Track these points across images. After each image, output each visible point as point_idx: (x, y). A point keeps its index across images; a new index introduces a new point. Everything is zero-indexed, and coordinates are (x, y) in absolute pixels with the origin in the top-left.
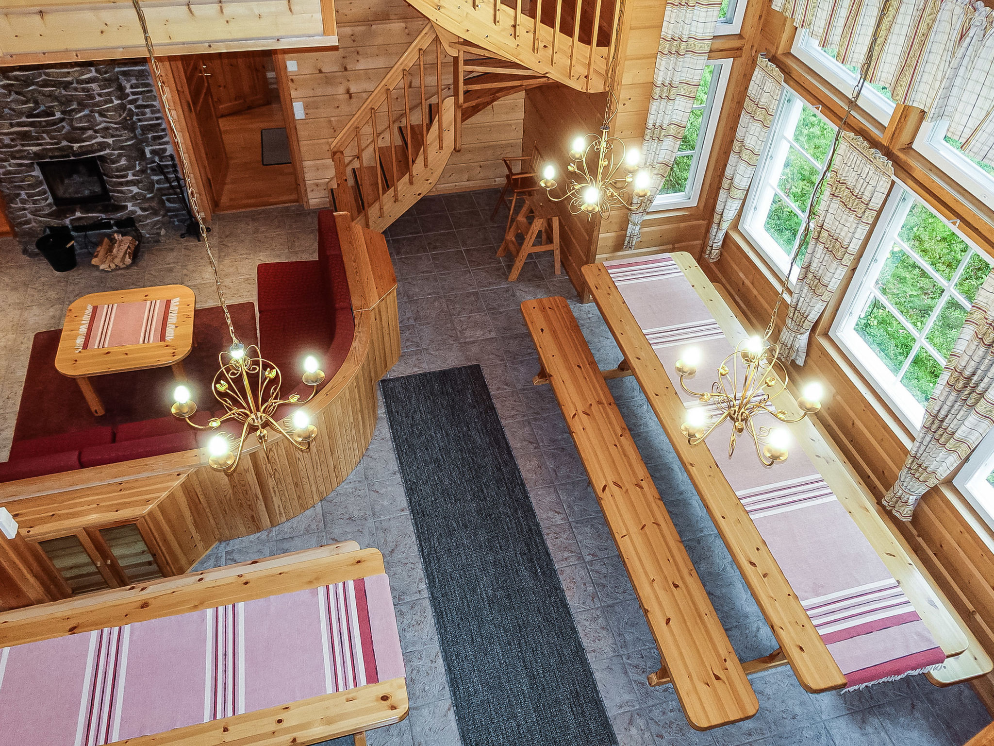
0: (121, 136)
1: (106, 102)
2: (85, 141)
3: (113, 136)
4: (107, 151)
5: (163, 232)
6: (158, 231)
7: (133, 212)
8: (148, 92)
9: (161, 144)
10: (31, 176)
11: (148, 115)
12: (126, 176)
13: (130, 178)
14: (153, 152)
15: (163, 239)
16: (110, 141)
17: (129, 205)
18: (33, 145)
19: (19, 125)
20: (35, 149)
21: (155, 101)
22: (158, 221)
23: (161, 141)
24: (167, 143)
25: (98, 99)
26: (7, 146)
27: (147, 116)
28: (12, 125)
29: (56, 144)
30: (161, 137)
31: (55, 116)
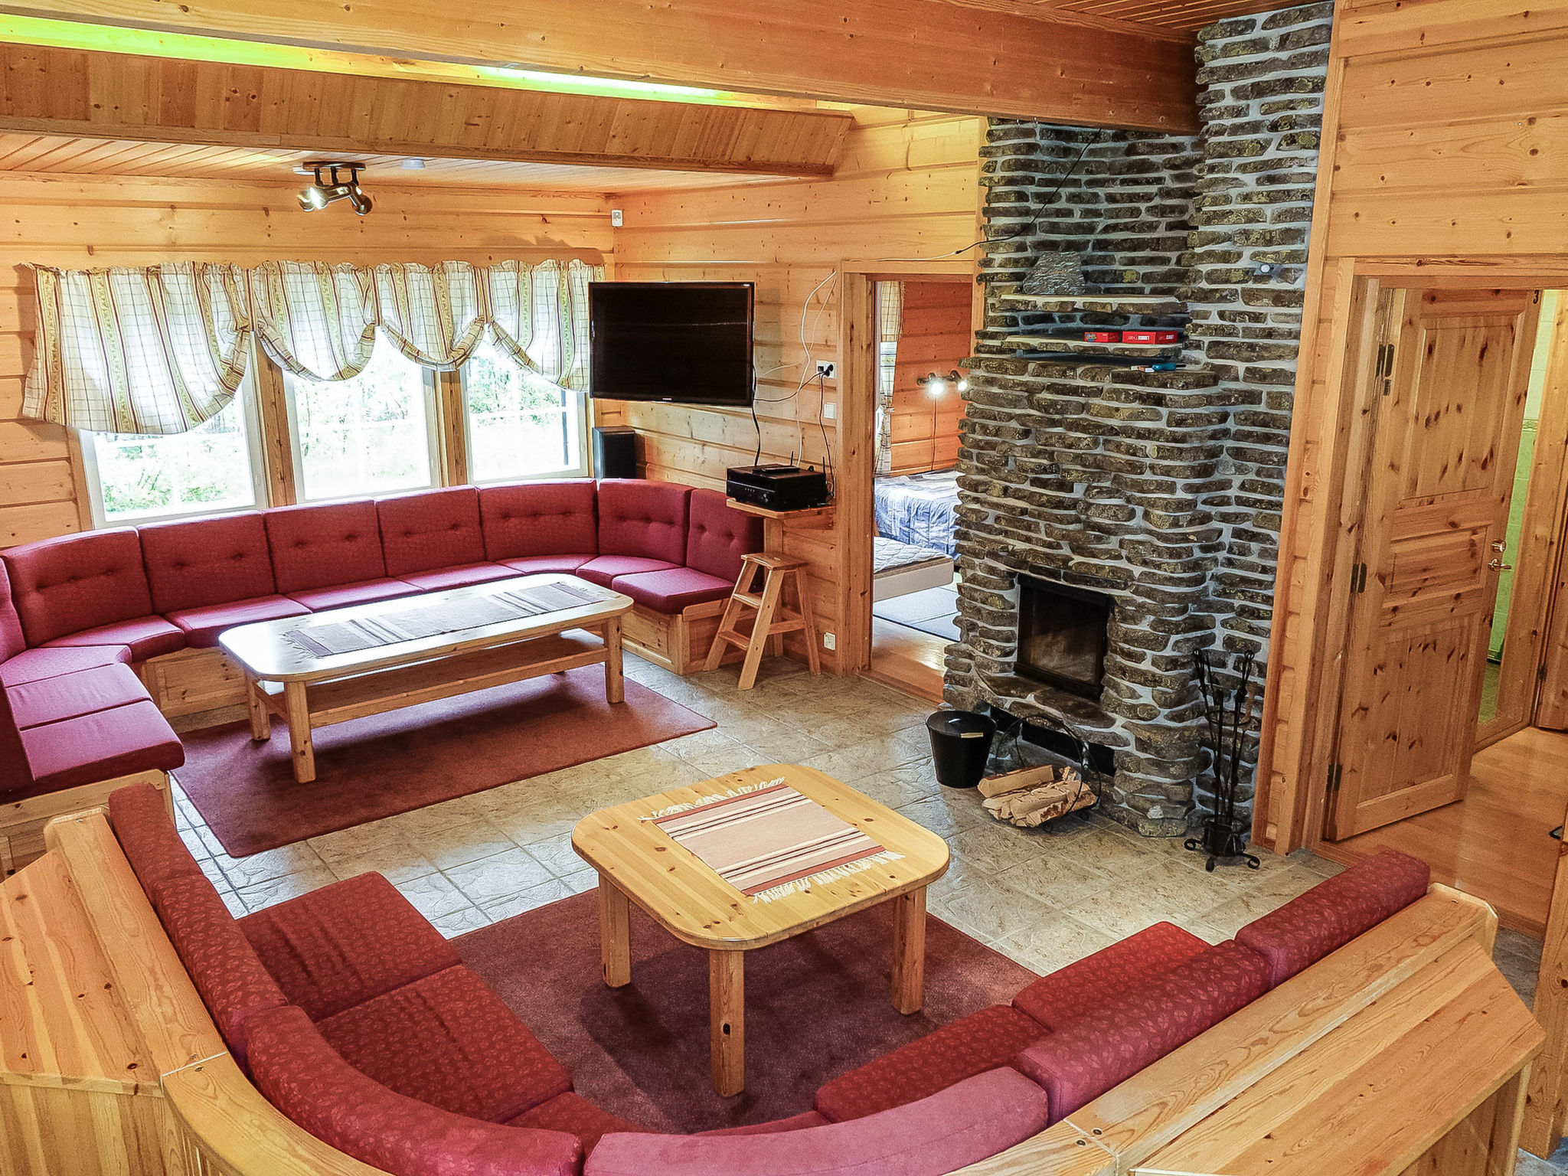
0: (1158, 566)
1: (1160, 487)
2: (1094, 556)
3: (1145, 563)
4: (1126, 593)
5: (1155, 812)
6: (1147, 805)
7: (1116, 739)
8: (1271, 505)
9: (1252, 630)
10: (1001, 597)
11: (1253, 559)
12: (1140, 658)
13: (1146, 666)
14: (1230, 642)
15: (1146, 828)
16: (1137, 570)
17: (1120, 720)
18: (1019, 538)
19: (1018, 495)
20: (1020, 546)
21: (1278, 529)
22: (1159, 785)
23: (1256, 623)
24: (1265, 633)
25: (1148, 476)
26: (989, 530)
27: (1249, 559)
28: (1006, 491)
29: (1050, 545)
30: (1255, 614)
31: (1071, 491)
